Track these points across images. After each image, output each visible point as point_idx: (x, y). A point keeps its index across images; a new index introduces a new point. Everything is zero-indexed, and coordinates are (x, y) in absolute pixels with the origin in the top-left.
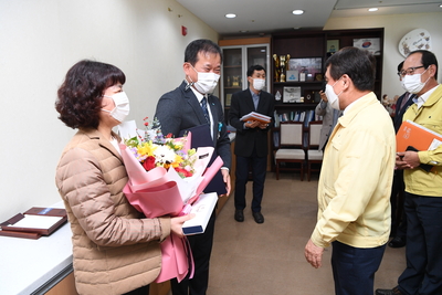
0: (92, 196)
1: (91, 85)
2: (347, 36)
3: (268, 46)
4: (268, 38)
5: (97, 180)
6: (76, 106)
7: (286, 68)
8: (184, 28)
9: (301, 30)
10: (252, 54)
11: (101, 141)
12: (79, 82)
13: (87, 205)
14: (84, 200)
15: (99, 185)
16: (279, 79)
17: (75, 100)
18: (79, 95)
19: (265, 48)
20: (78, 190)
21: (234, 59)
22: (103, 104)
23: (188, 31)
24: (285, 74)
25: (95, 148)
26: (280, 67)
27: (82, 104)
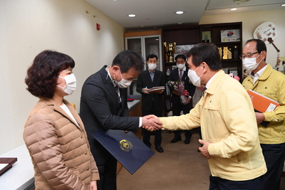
0: (49, 146)
1: (51, 69)
2: (217, 29)
3: (160, 36)
4: (160, 31)
5: (52, 135)
6: (39, 83)
7: (173, 52)
8: (98, 25)
9: (183, 25)
10: (149, 43)
11: (55, 107)
12: (42, 66)
13: (47, 153)
14: (44, 149)
15: (54, 139)
16: (169, 60)
17: (39, 79)
18: (42, 75)
19: (158, 38)
20: (40, 142)
21: (136, 46)
22: (58, 82)
23: (101, 27)
24: (173, 56)
25: (51, 113)
26: (169, 52)
27: (43, 82)
